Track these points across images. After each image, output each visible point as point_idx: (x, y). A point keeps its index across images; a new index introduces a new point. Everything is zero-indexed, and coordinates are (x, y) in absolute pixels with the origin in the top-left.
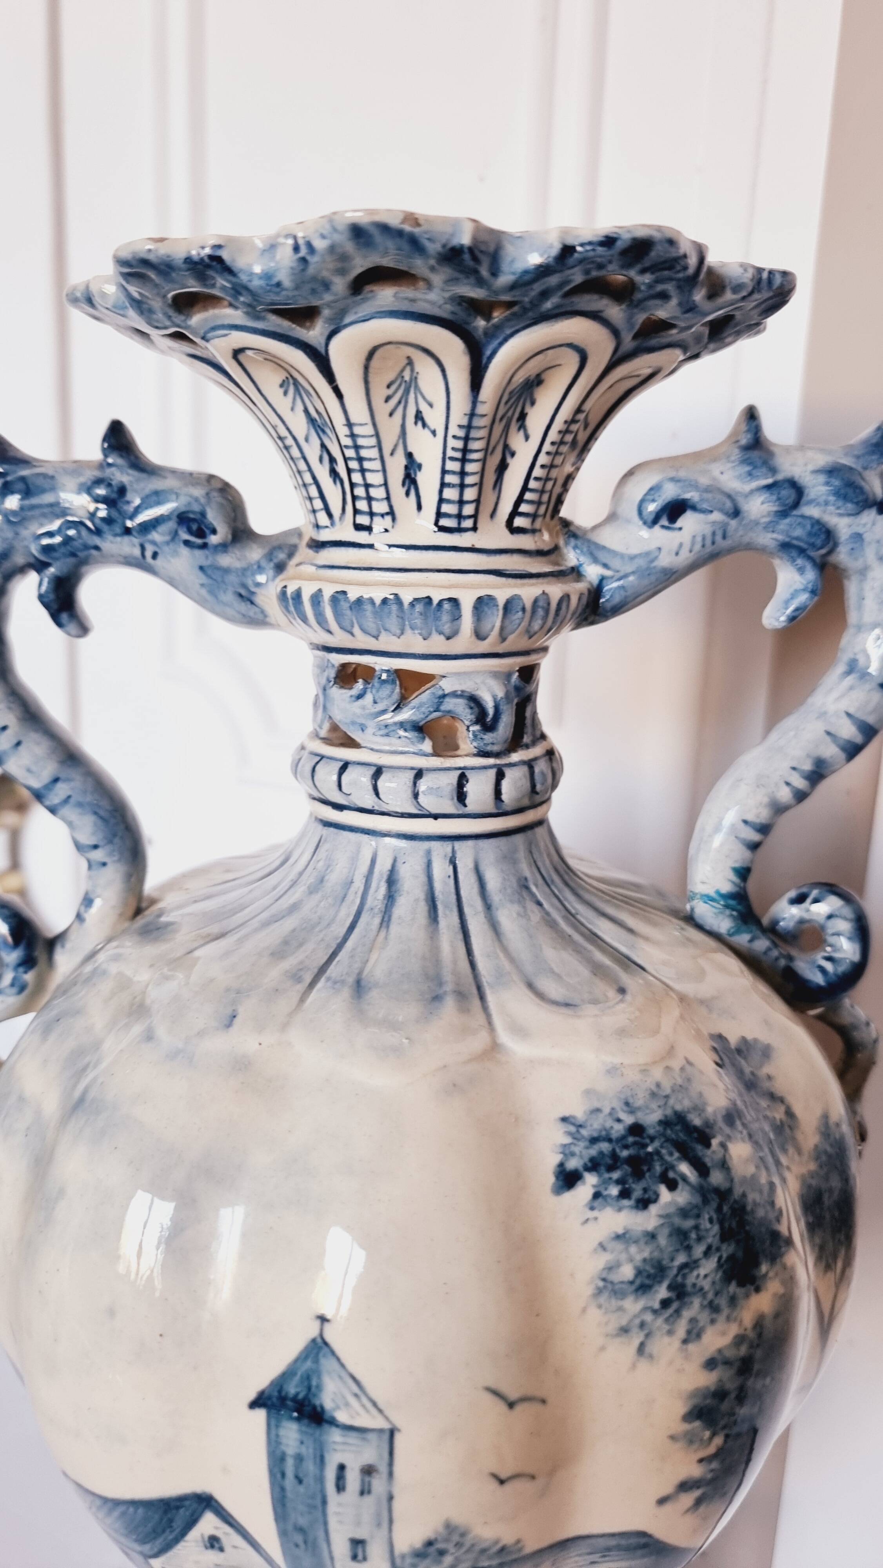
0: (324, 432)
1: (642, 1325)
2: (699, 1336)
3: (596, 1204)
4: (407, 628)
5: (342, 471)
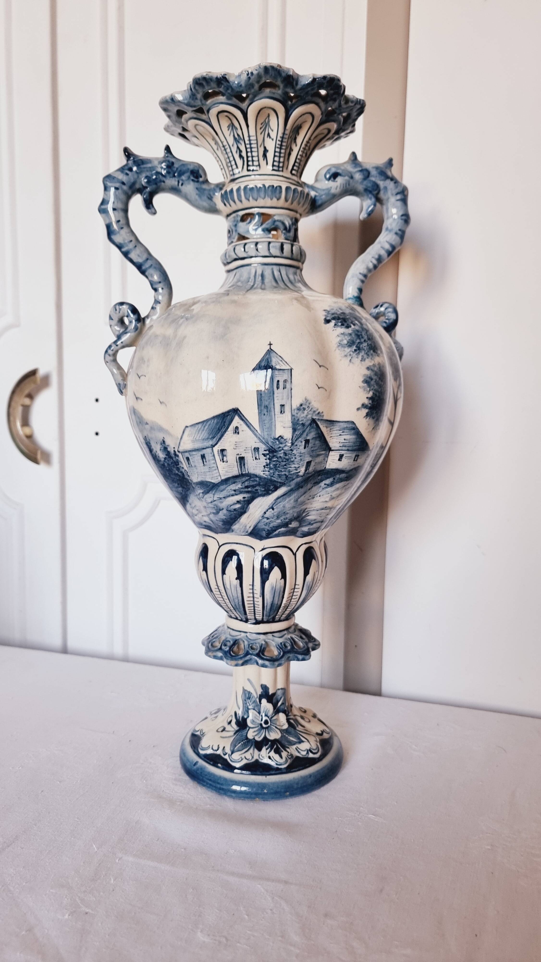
0: (239, 142)
1: (350, 355)
2: (365, 360)
3: (336, 326)
4: (266, 195)
5: (244, 154)
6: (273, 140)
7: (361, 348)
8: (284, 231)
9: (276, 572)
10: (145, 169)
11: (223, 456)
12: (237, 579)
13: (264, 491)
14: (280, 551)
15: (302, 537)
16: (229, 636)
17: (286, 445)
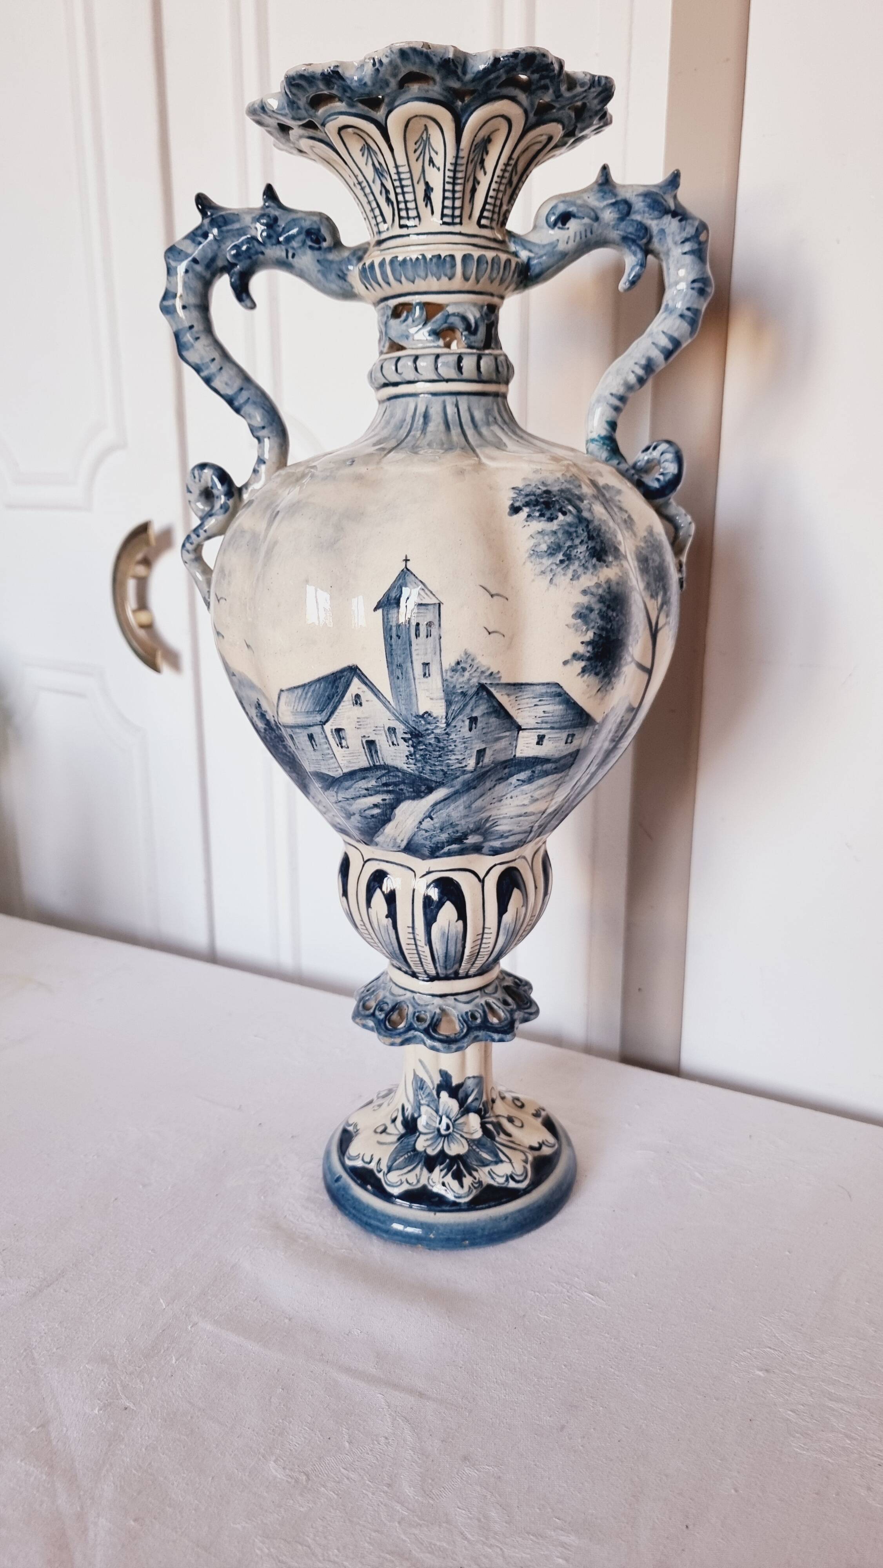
0: (382, 175)
1: (551, 570)
2: (578, 578)
3: (529, 519)
4: (429, 274)
5: (392, 196)
6: (439, 169)
7: (573, 556)
8: (465, 333)
9: (448, 911)
10: (230, 234)
11: (341, 738)
12: (387, 917)
13: (414, 791)
14: (456, 876)
15: (493, 855)
16: (388, 994)
17: (437, 726)
